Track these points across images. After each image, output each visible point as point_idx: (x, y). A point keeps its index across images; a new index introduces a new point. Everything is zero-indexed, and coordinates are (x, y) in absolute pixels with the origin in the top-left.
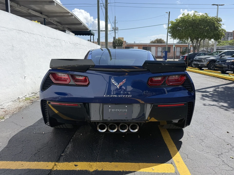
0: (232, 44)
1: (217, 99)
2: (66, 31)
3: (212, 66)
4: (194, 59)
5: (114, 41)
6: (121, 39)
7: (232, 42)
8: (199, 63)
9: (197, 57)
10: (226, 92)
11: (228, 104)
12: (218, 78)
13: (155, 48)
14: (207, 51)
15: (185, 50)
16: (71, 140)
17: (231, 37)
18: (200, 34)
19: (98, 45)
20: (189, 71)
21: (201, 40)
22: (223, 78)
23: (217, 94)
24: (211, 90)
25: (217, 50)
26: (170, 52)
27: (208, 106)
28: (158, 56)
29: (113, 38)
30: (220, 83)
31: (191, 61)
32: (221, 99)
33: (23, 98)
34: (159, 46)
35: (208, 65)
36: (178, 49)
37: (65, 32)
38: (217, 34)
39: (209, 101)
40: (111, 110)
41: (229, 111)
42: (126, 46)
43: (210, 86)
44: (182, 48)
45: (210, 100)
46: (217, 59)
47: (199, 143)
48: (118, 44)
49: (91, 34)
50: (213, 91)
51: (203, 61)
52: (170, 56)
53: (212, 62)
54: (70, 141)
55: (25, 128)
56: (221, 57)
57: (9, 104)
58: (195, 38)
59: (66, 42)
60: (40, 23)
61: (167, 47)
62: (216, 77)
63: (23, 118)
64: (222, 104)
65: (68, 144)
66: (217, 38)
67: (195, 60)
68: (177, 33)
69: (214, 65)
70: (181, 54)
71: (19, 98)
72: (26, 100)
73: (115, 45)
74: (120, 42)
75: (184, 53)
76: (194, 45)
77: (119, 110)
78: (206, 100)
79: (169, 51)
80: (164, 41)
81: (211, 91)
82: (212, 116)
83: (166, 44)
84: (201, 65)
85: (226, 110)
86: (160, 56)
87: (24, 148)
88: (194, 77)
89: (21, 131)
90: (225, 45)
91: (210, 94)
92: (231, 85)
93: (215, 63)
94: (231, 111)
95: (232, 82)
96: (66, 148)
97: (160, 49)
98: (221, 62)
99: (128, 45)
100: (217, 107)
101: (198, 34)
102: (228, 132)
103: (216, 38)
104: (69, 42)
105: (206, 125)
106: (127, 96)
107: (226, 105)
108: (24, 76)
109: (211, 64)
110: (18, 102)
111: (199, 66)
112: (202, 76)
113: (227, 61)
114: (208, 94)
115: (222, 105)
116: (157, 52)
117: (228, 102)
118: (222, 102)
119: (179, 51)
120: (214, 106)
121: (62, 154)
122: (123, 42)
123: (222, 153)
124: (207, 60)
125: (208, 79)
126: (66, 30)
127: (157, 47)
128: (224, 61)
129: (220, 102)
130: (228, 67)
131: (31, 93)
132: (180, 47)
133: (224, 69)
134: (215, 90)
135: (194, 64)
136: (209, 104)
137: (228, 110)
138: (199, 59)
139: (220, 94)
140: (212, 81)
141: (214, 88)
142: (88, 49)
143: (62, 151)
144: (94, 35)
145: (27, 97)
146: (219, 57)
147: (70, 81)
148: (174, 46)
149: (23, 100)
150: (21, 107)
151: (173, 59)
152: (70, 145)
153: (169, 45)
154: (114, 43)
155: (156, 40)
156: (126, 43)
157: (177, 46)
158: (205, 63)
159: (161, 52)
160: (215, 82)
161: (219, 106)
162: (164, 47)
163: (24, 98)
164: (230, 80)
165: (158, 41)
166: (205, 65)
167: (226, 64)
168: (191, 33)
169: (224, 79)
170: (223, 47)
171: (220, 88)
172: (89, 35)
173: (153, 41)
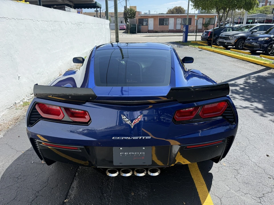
0: (263, 11)
1: (249, 97)
2: (66, 8)
3: (240, 44)
4: (220, 36)
5: (125, 11)
6: (134, 9)
7: (263, 8)
8: (225, 41)
9: (224, 34)
10: (259, 84)
11: (263, 105)
12: (247, 61)
13: (173, 19)
14: (233, 21)
15: (208, 21)
16: (77, 174)
17: (263, 3)
18: (229, 3)
19: (107, 20)
20: (213, 52)
21: (229, 11)
22: (254, 62)
23: (248, 88)
24: (241, 81)
25: (247, 23)
26: (191, 25)
27: (240, 108)
28: (177, 30)
29: (124, 7)
30: (250, 70)
31: (216, 38)
32: (254, 97)
33: (20, 102)
34: (178, 17)
35: (235, 43)
36: (200, 21)
37: (65, 10)
38: (249, 3)
39: (240, 101)
40: (123, 153)
41: (265, 118)
42: (140, 18)
43: (239, 76)
44: (205, 20)
45: (242, 99)
46: (248, 36)
47: (234, 176)
48: (130, 15)
49: (97, 6)
50: (244, 83)
51: (231, 38)
52: (191, 29)
53: (241, 39)
54: (75, 176)
55: (22, 155)
56: (252, 33)
57: (4, 113)
58: (222, 8)
59: (66, 23)
60: (28, 3)
61: (188, 18)
62: (245, 61)
63: (19, 136)
64: (256, 105)
65: (72, 182)
66: (249, 8)
67: (221, 38)
68: (201, 2)
69: (243, 43)
70: (203, 26)
71: (16, 103)
72: (23, 106)
73: (127, 16)
74: (133, 12)
75: (207, 25)
76: (221, 15)
77: (134, 153)
78: (236, 98)
79: (190, 23)
80: (183, 9)
81: (241, 83)
82: (246, 126)
83: (187, 15)
84: (228, 43)
85: (262, 115)
86: (179, 30)
87: (19, 190)
88: (220, 60)
89: (16, 159)
90: (255, 13)
91: (241, 88)
92: (264, 72)
93: (244, 41)
94: (269, 117)
95: (265, 68)
96: (70, 188)
97: (179, 21)
98: (252, 40)
99: (142, 16)
100: (251, 111)
101: (226, 3)
102: (268, 156)
103: (247, 8)
104: (70, 23)
105: (240, 143)
106: (145, 138)
107: (260, 106)
108: (18, 77)
109: (239, 42)
110: (15, 108)
111: (225, 45)
112: (229, 59)
113: (260, 39)
114: (238, 88)
115: (256, 107)
116: (175, 24)
117: (264, 101)
118: (255, 102)
119: (202, 23)
120: (246, 110)
121: (65, 201)
122: (135, 12)
123: (263, 194)
124: (235, 37)
125: (236, 64)
126: (66, 6)
127: (176, 18)
128: (256, 39)
129: (252, 102)
130: (260, 46)
131: (29, 95)
132: (203, 18)
133: (255, 49)
134: (246, 83)
135: (220, 42)
136: (241, 106)
137: (265, 116)
138: (225, 36)
139: (252, 89)
140: (241, 67)
141: (244, 78)
142: (94, 27)
143: (65, 194)
144: (100, 8)
145: (25, 100)
146: (250, 33)
147: (64, 116)
148: (196, 18)
149: (20, 106)
150: (18, 118)
151: (194, 32)
152: (75, 184)
153: (190, 16)
154: (125, 14)
155: (175, 8)
156: (139, 14)
157: (199, 17)
158: (233, 41)
159: (181, 24)
160: (245, 68)
161: (253, 109)
162: (184, 19)
163: (22, 103)
164: (262, 65)
165: (177, 9)
166: (232, 44)
167: (258, 42)
168: (218, 2)
169: (255, 64)
170: (252, 16)
171: (251, 78)
172: (95, 8)
173: (171, 10)
